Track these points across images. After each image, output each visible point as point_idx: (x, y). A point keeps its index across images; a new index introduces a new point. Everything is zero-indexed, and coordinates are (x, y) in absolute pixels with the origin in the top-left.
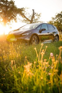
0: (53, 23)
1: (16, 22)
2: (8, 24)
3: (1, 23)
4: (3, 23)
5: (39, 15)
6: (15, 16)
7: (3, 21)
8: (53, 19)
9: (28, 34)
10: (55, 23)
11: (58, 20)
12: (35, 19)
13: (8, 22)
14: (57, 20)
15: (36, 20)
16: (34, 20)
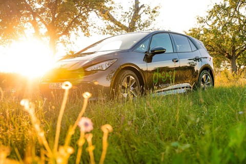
0: (202, 32)
1: (88, 35)
2: (63, 42)
3: (43, 38)
4: (47, 39)
5: (154, 12)
6: (84, 19)
7: (47, 34)
8: (201, 22)
9: (104, 65)
10: (205, 33)
11: (216, 25)
12: (142, 23)
13: (64, 36)
14: (214, 24)
15: (144, 25)
16: (139, 26)
